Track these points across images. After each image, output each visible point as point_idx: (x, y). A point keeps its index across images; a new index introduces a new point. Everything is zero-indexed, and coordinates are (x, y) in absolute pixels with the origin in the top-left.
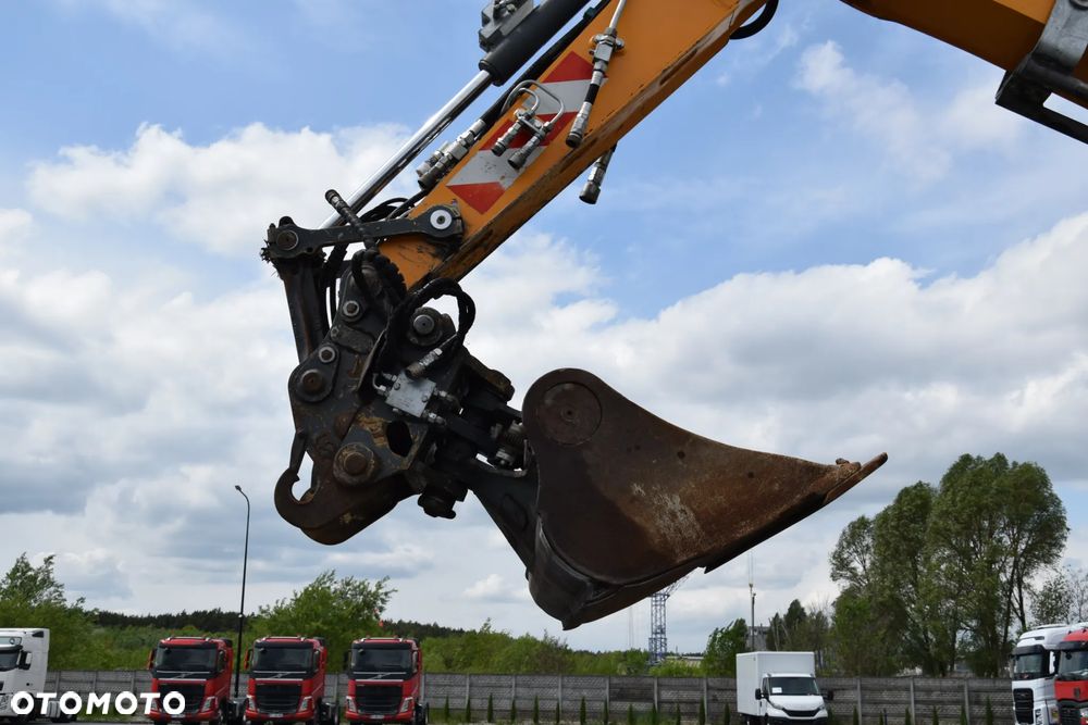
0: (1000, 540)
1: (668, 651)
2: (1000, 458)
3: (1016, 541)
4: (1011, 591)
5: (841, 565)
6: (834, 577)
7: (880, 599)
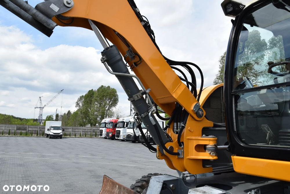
0: (107, 102)
1: (43, 119)
2: (109, 87)
3: (110, 102)
4: (107, 111)
5: (78, 104)
6: (76, 107)
7: (83, 111)
